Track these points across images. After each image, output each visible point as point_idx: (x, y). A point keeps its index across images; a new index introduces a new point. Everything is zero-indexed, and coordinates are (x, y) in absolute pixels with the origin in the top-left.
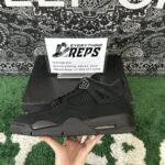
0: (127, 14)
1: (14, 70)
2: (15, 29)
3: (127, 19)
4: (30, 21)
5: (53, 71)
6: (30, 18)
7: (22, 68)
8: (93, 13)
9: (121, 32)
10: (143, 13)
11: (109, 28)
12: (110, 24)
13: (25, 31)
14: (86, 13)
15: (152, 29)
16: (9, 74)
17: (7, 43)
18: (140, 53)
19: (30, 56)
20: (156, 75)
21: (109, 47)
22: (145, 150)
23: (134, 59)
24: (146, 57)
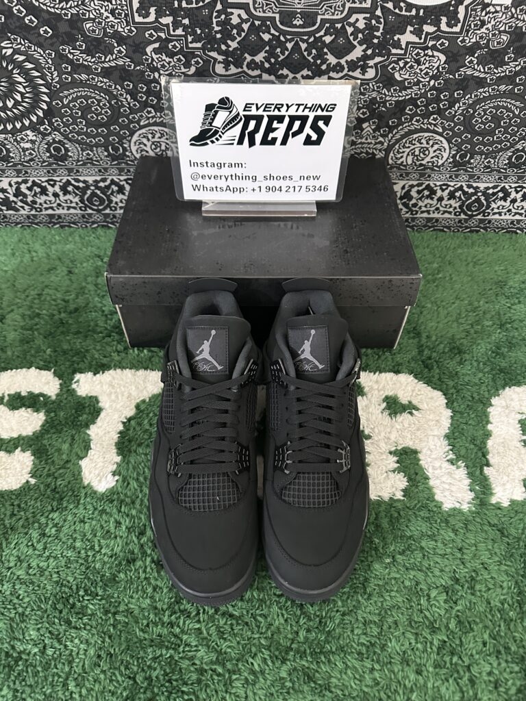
0: (407, 21)
1: (70, 206)
2: (77, 67)
3: (407, 37)
4: (121, 40)
6: (123, 29)
7: (94, 198)
8: (309, 18)
9: (387, 80)
10: (453, 19)
12: (358, 52)
13: (107, 73)
14: (287, 18)
15: (479, 72)
16: (53, 220)
17: (49, 113)
18: (442, 152)
19: (118, 158)
20: (486, 225)
23: (424, 171)
24: (459, 164)
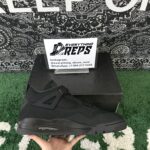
1: (17, 68)
2: (18, 32)
3: (115, 20)
4: (30, 24)
5: (51, 68)
6: (31, 22)
7: (24, 66)
8: (85, 17)
9: (109, 32)
10: (128, 15)
11: (99, 29)
12: (100, 25)
13: (26, 33)
14: (78, 17)
16: (12, 72)
17: (10, 44)
18: (127, 50)
19: (31, 55)
20: (142, 69)
21: (99, 45)
22: (133, 136)
23: (122, 56)
24: (132, 53)
